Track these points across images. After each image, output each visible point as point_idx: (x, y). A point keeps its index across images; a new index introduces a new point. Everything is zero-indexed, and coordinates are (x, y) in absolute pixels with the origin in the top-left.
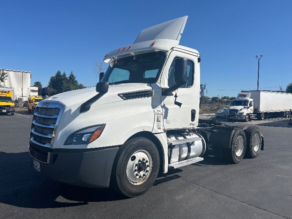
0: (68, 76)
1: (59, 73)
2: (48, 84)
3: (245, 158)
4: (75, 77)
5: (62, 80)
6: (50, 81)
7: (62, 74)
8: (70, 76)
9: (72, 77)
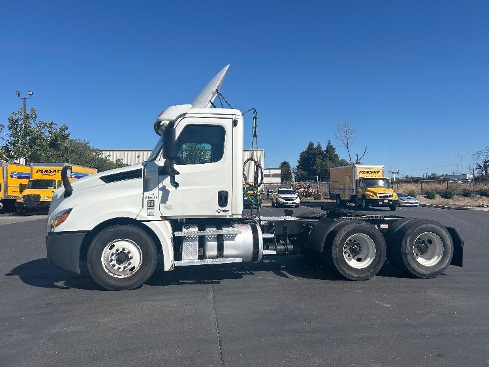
0: (324, 149)
1: (311, 145)
2: (297, 164)
3: (382, 273)
4: (334, 149)
5: (315, 155)
6: (299, 160)
7: (315, 146)
8: (327, 148)
9: (330, 149)
